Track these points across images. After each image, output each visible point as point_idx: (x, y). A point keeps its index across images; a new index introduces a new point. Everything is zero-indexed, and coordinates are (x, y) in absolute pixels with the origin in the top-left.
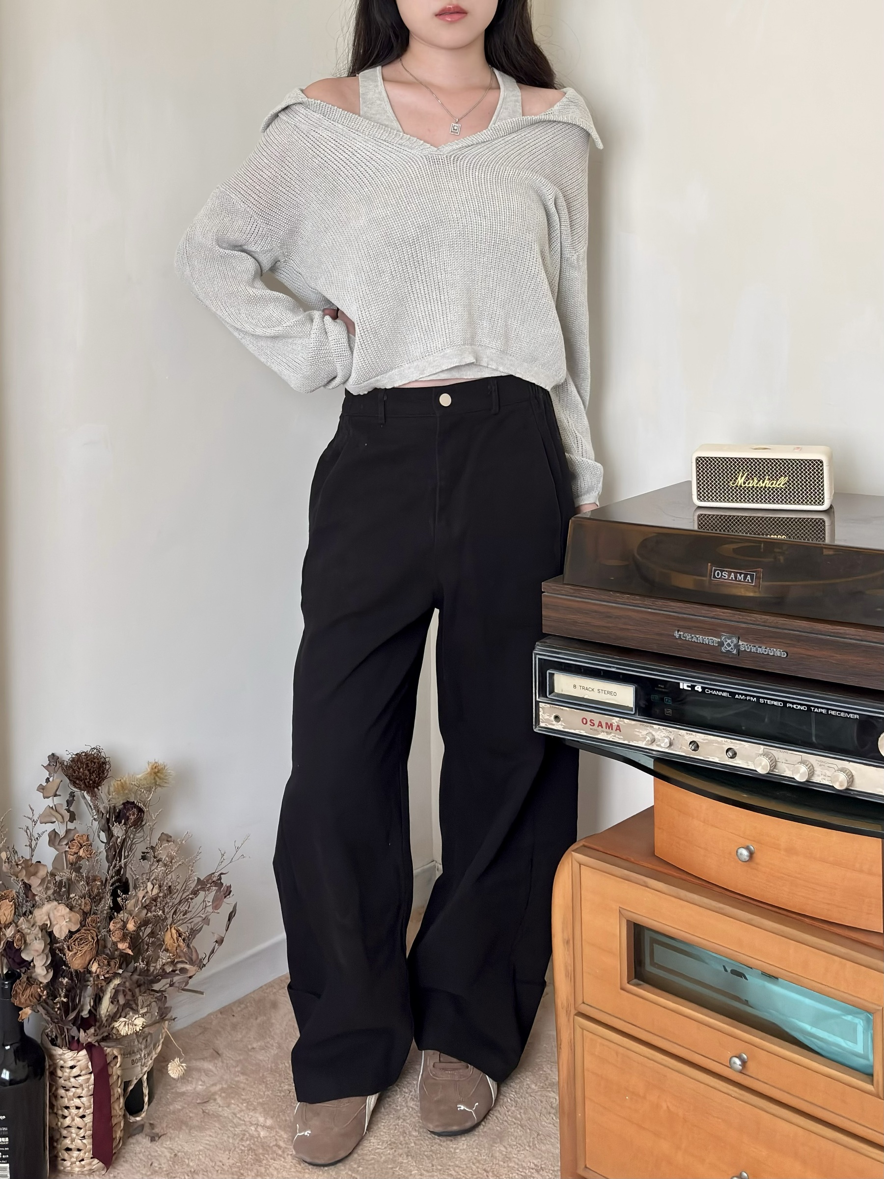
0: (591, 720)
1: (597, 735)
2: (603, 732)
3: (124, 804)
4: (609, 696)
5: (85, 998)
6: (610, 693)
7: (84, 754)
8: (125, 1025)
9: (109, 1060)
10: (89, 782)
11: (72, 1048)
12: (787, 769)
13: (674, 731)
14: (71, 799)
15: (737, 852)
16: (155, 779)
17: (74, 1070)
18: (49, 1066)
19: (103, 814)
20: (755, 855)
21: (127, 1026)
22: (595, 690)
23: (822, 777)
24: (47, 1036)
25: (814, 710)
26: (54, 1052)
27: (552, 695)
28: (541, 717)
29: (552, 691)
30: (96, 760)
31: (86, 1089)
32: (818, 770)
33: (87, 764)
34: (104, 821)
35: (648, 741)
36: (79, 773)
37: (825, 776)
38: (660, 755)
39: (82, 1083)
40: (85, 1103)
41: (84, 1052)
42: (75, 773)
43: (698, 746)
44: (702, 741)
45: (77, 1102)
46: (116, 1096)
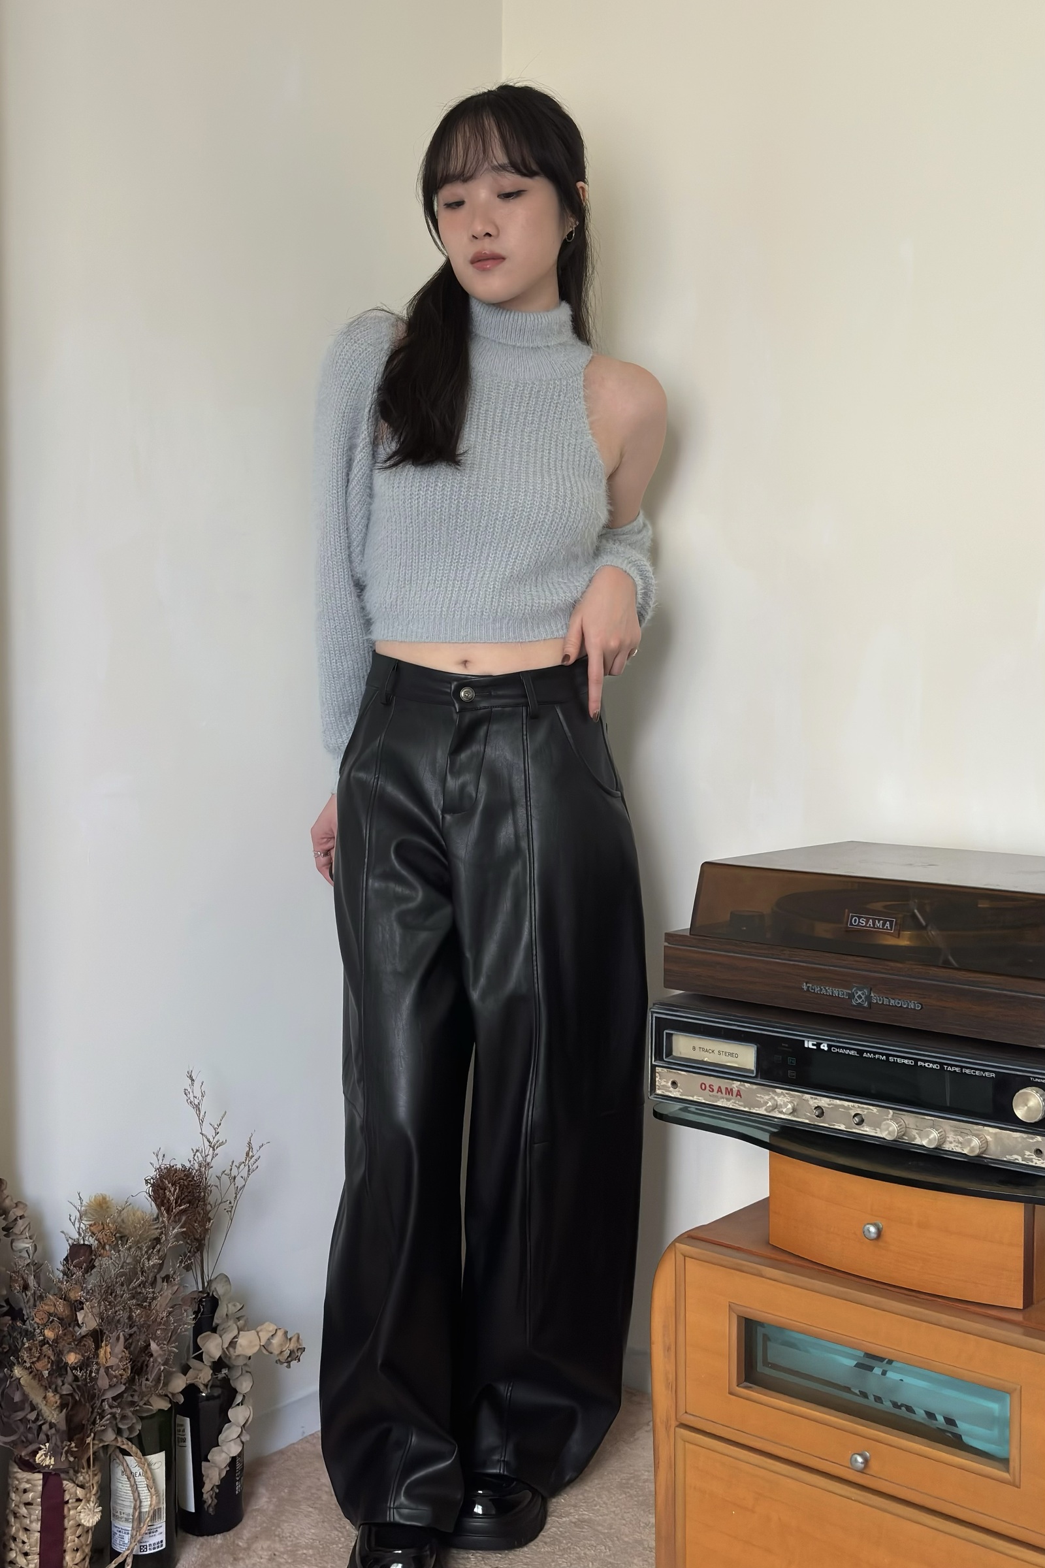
0: (710, 1086)
1: (716, 1102)
2: (724, 1098)
4: (730, 1058)
6: (731, 1054)
12: (917, 1136)
13: (799, 1096)
15: (864, 1229)
20: (883, 1234)
22: (716, 1052)
25: (947, 1068)
27: (670, 1058)
28: (657, 1084)
29: (669, 1053)
32: (951, 1137)
35: (770, 1106)
37: (958, 1143)
38: (783, 1123)
43: (823, 1113)
44: (827, 1106)
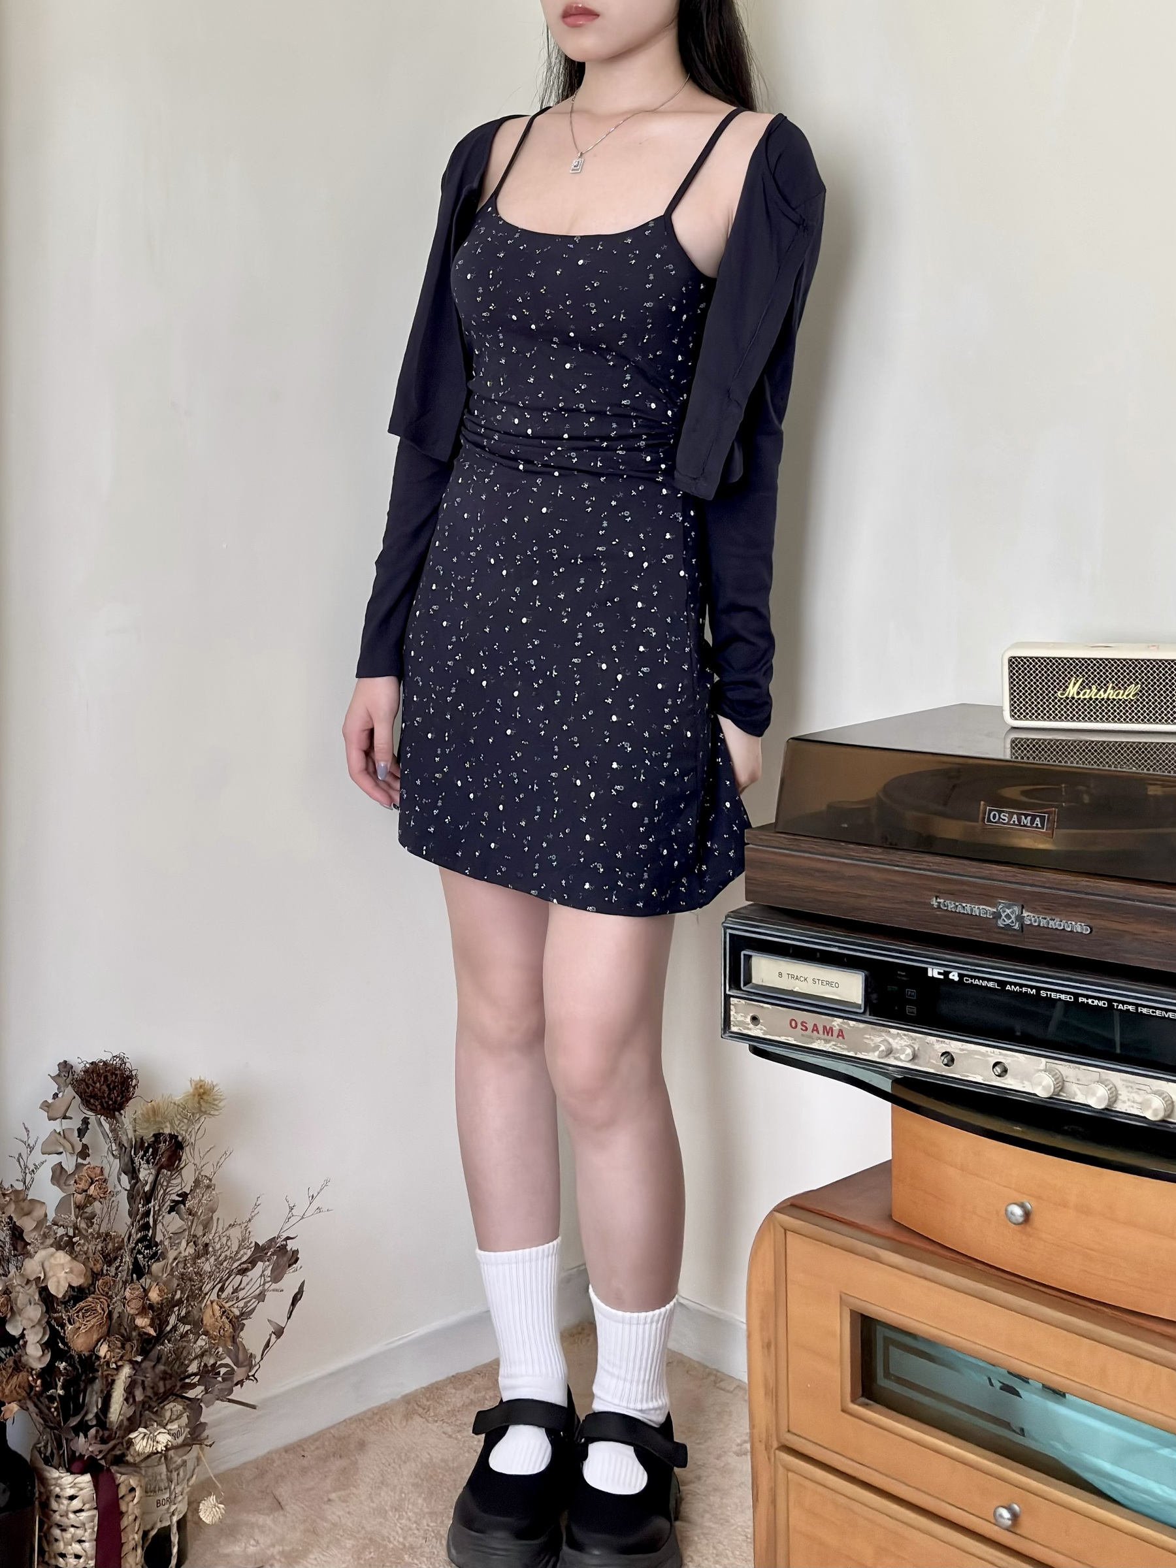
0: (802, 1024)
1: (811, 1043)
2: (820, 1039)
3: (154, 1135)
4: (824, 987)
5: (91, 1397)
6: (829, 983)
7: (102, 1064)
8: (143, 1438)
9: (123, 1491)
10: (107, 1103)
11: (74, 1471)
12: (1078, 1092)
13: (919, 1038)
14: (84, 1126)
15: (1006, 1210)
16: (199, 1103)
17: (75, 1502)
18: (40, 1493)
19: (126, 1148)
20: (1032, 1217)
21: (145, 1440)
22: (810, 981)
23: (1132, 1104)
24: (40, 1452)
25: (1117, 1006)
26: (48, 1475)
27: (748, 986)
28: (732, 1018)
29: (748, 981)
30: (118, 1072)
31: (89, 1531)
32: (1124, 1094)
33: (106, 1077)
34: (127, 1159)
35: (883, 1051)
36: (93, 1087)
37: (1133, 1102)
38: (902, 1072)
39: (85, 1521)
40: (87, 1550)
41: (87, 1477)
42: (88, 1088)
43: (952, 1060)
44: (958, 1051)
45: (77, 1548)
46: (132, 1544)
